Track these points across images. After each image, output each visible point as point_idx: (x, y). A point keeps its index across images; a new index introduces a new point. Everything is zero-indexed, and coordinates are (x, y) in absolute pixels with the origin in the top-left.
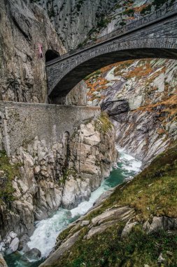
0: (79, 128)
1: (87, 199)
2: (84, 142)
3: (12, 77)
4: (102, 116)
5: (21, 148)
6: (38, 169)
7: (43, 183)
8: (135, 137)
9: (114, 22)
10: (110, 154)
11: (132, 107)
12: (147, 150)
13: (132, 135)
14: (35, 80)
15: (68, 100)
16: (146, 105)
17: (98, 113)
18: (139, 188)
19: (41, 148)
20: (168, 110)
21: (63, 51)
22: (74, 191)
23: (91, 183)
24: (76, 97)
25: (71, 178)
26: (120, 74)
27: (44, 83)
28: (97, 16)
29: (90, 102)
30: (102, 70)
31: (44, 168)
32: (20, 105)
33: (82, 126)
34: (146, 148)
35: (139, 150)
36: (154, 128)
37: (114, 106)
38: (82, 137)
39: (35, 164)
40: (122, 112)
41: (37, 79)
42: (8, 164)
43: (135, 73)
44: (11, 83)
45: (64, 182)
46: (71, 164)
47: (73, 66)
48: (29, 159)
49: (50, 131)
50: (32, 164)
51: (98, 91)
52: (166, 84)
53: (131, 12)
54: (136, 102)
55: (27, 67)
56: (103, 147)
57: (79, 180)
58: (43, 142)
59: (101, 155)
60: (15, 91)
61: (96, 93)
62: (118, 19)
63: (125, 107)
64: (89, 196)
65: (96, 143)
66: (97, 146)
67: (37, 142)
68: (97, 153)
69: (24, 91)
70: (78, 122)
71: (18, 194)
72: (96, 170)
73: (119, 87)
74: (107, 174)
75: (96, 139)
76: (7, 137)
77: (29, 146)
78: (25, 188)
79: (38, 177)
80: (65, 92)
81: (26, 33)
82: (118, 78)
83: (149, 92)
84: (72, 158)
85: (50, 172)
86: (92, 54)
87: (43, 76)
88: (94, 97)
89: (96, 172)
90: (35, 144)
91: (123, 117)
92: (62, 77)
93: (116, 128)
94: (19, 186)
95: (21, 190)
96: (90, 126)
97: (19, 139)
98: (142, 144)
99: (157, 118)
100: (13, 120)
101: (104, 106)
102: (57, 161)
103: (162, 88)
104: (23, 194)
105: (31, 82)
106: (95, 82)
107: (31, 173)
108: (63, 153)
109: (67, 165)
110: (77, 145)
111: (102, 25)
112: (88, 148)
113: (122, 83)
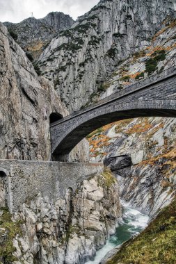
0: (82, 184)
1: (92, 258)
2: (88, 198)
3: (18, 137)
4: (105, 171)
5: (24, 204)
6: (40, 226)
7: (45, 241)
8: (140, 191)
9: (112, 87)
10: (115, 209)
11: (134, 161)
12: (153, 203)
13: (137, 189)
14: (39, 140)
15: (71, 156)
16: (148, 159)
17: (101, 168)
18: (143, 244)
19: (44, 205)
20: (169, 162)
21: (65, 113)
22: (78, 250)
23: (96, 241)
24: (79, 154)
25: (75, 235)
26: (121, 131)
27: (48, 142)
28: (97, 82)
29: (94, 158)
30: (104, 128)
31: (47, 225)
32: (24, 163)
33: (85, 181)
34: (152, 201)
35: (145, 204)
36: (158, 181)
37: (117, 161)
38: (86, 193)
39: (38, 221)
40: (125, 167)
41: (41, 139)
42: (10, 221)
43: (135, 129)
44: (17, 143)
45: (67, 241)
46: (74, 221)
47: (74, 127)
48: (32, 216)
49: (53, 187)
50: (34, 221)
51: (101, 147)
52: (165, 138)
53: (127, 78)
54: (137, 157)
55: (33, 128)
56: (107, 202)
57: (83, 238)
58: (46, 198)
59: (105, 211)
60: (21, 149)
61: (99, 149)
62: (116, 85)
63: (128, 161)
64: (94, 255)
65: (99, 199)
66: (100, 201)
67: (40, 199)
68: (101, 208)
69: (29, 150)
70: (81, 178)
71: (18, 254)
72: (100, 226)
73: (120, 143)
74: (113, 231)
75: (99, 194)
76: (11, 193)
77: (32, 203)
78: (26, 247)
79: (41, 234)
80: (68, 150)
81: (33, 99)
82: (119, 135)
83: (150, 147)
84: (76, 214)
85: (52, 229)
86: (91, 116)
87: (47, 135)
88: (96, 154)
89: (101, 228)
90: (39, 201)
91: (127, 171)
92: (64, 136)
93: (119, 184)
94: (20, 244)
95: (22, 249)
96: (93, 181)
97: (23, 196)
98: (147, 197)
99: (159, 171)
100: (17, 177)
101: (107, 162)
102: (60, 218)
103: (161, 142)
104: (23, 253)
105: (36, 142)
106: (97, 140)
107: (33, 231)
108: (66, 209)
109: (70, 221)
110: (80, 201)
111: (102, 90)
112: (91, 203)
113: (123, 139)
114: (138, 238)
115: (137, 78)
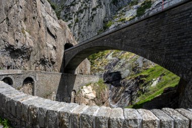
0: (82, 88)
2: (85, 97)
3: (43, 58)
4: (100, 82)
11: (123, 77)
13: (122, 95)
14: (57, 59)
15: (77, 71)
16: (132, 75)
17: (97, 79)
24: (83, 70)
26: (116, 56)
28: (104, 22)
32: (45, 73)
33: (84, 87)
38: (84, 94)
40: (117, 80)
44: (42, 61)
51: (102, 66)
52: (144, 62)
53: (123, 20)
54: (125, 74)
55: (53, 52)
56: (99, 101)
58: (58, 95)
63: (118, 76)
65: (93, 98)
66: (93, 100)
73: (115, 64)
82: (115, 58)
83: (134, 67)
88: (99, 70)
90: (53, 97)
96: (89, 87)
98: (128, 101)
103: (141, 65)
105: (54, 61)
110: (80, 99)
111: (106, 28)
112: (87, 100)
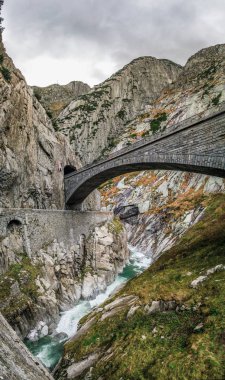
0: (94, 231)
1: (104, 291)
2: (99, 243)
3: (33, 188)
4: (115, 219)
5: (41, 250)
6: (58, 268)
7: (63, 280)
8: (145, 237)
9: (122, 143)
10: (123, 252)
11: (141, 211)
12: (156, 247)
13: (143, 235)
14: (53, 190)
15: (84, 206)
16: (154, 209)
17: (111, 217)
19: (60, 250)
20: (173, 212)
21: (79, 166)
22: (92, 286)
23: (106, 278)
24: (91, 204)
25: (89, 274)
26: (129, 183)
27: (62, 193)
28: (108, 139)
29: (104, 208)
30: (114, 180)
31: (64, 267)
33: (97, 229)
34: (155, 246)
35: (149, 248)
36: (161, 228)
37: (126, 210)
38: (97, 239)
39: (55, 264)
40: (133, 216)
41: (55, 189)
42: (30, 265)
43: (142, 181)
44: (32, 193)
45: (82, 279)
46: (88, 262)
47: (86, 178)
48: (50, 260)
49: (68, 234)
50: (52, 264)
51: (111, 198)
52: (169, 190)
53: (134, 136)
54: (144, 207)
55: (48, 179)
56: (116, 247)
57: (95, 276)
58: (62, 244)
59: (115, 254)
60: (36, 199)
61: (109, 199)
62: (125, 141)
63: (135, 211)
64: (105, 289)
65: (109, 244)
66: (110, 246)
67: (56, 245)
68: (111, 252)
69: (43, 200)
70: (92, 225)
71: (42, 290)
72: (110, 267)
73: (129, 194)
74: (121, 271)
75: (109, 239)
76: (28, 240)
77: (49, 248)
78: (48, 285)
79: (59, 275)
80: (81, 200)
81: (49, 152)
82: (128, 187)
83: (156, 198)
84: (89, 257)
85: (69, 270)
86: (102, 169)
87: (61, 186)
88: (107, 204)
89: (111, 269)
90: (54, 246)
91: (134, 220)
92: (77, 186)
93: (127, 230)
94: (42, 283)
95: (44, 287)
96: (103, 228)
97: (39, 242)
98: (151, 242)
99: (163, 219)
100: (33, 225)
101: (116, 211)
102: (75, 261)
103: (166, 193)
104: (46, 290)
105: (50, 192)
106: (108, 191)
107: (52, 272)
108: (80, 253)
109: (84, 263)
110: (92, 246)
111: (112, 145)
112: (102, 248)
113: (132, 190)
114: (141, 275)
115: (143, 135)
